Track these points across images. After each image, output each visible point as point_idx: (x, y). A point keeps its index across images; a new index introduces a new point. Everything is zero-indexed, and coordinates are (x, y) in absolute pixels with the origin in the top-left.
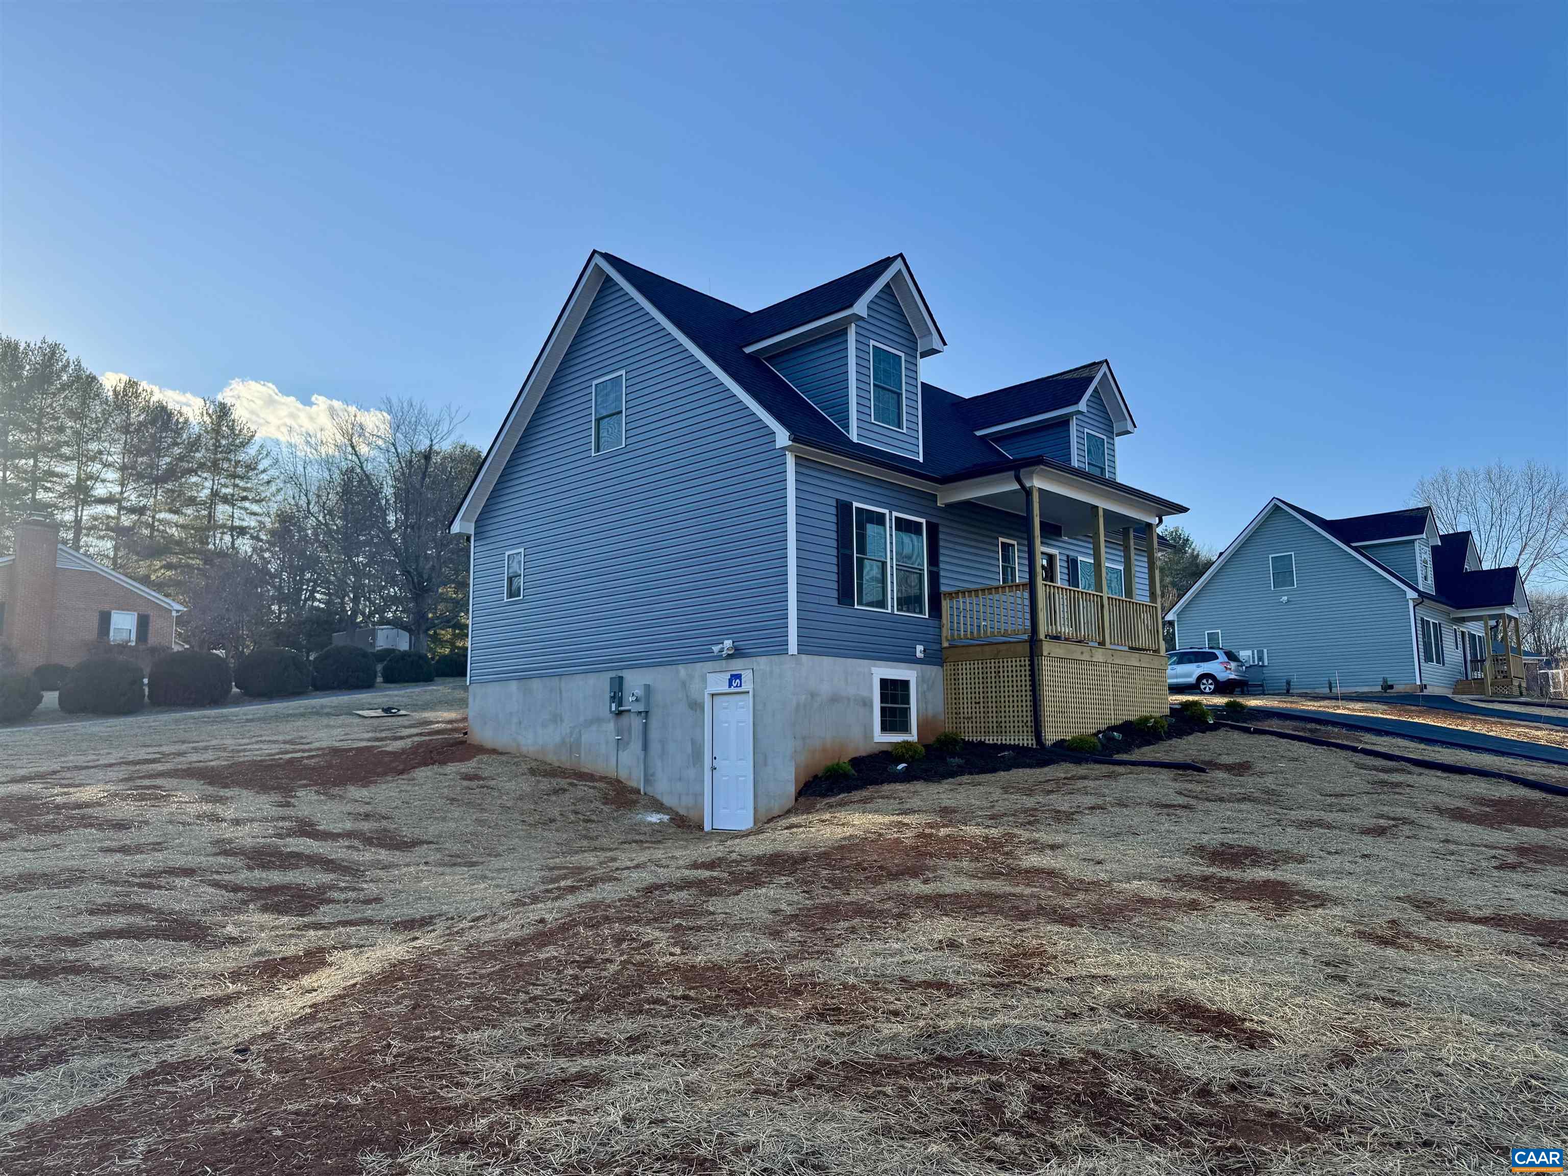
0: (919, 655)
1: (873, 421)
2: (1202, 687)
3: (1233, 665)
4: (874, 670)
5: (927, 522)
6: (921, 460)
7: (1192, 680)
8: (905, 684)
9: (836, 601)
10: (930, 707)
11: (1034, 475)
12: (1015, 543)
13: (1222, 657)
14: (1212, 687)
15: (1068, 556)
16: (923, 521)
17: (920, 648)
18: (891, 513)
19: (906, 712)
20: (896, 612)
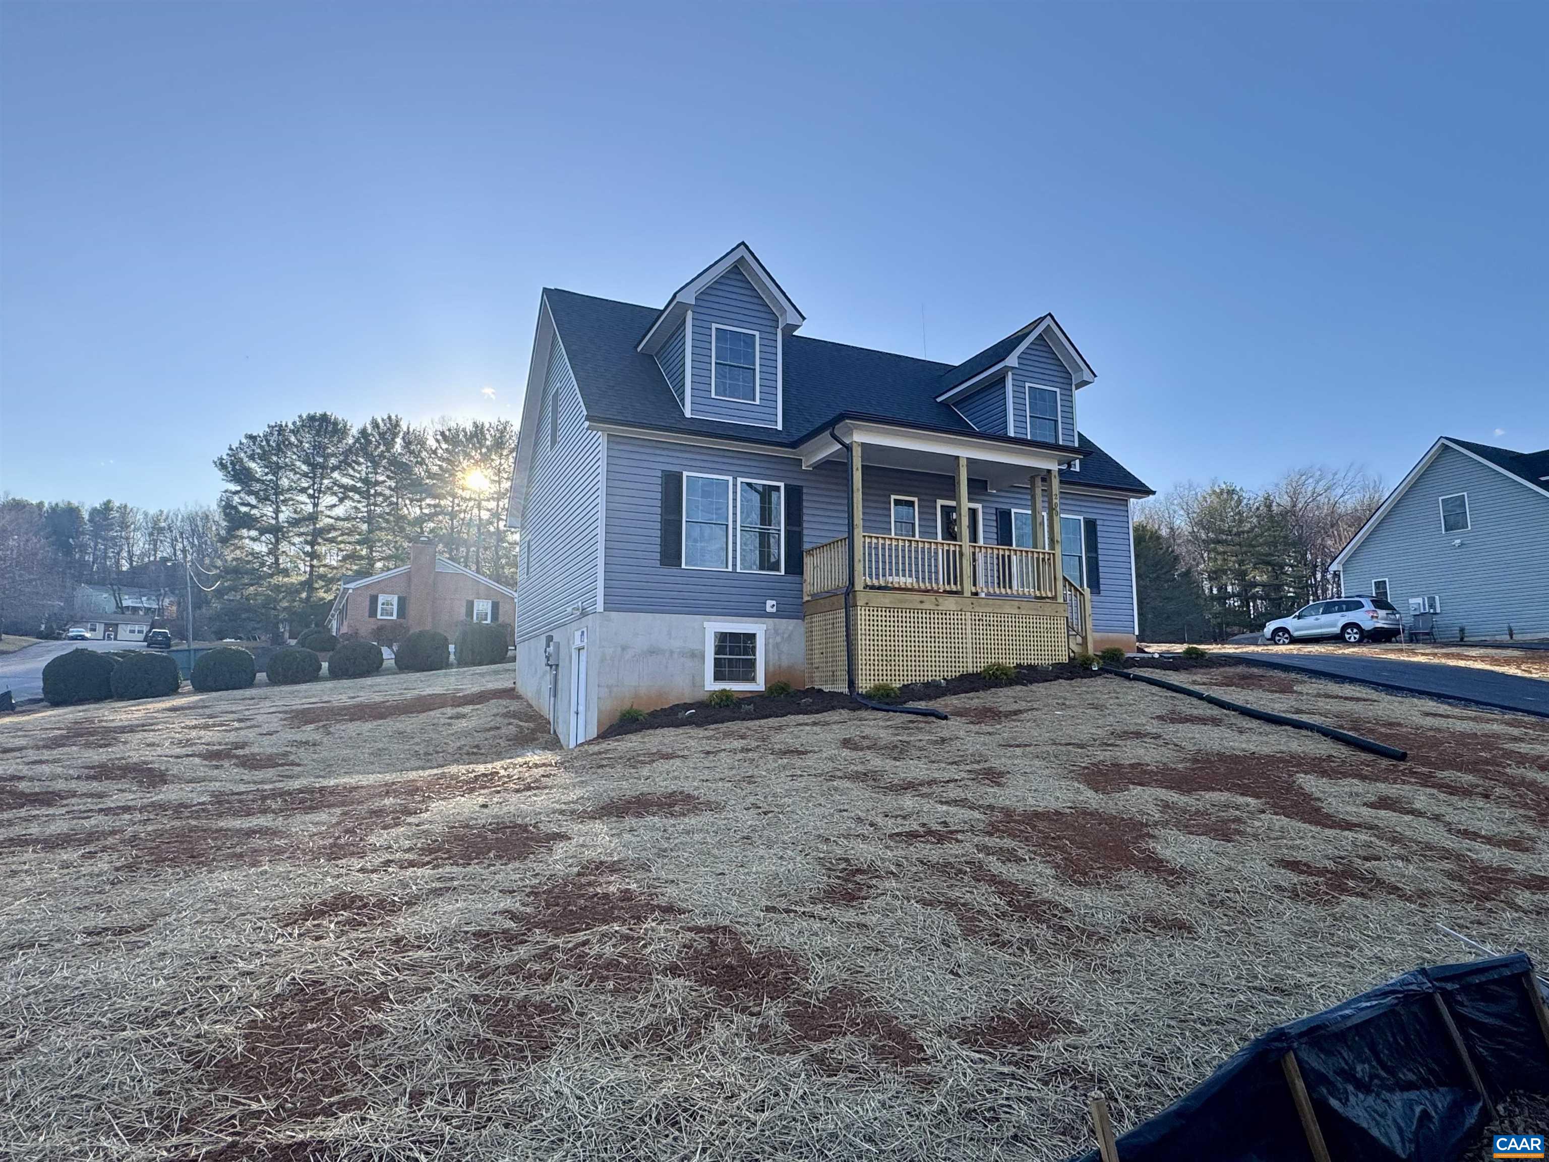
0: (769, 609)
1: (713, 396)
2: (1347, 636)
3: (1382, 613)
4: (706, 624)
5: (785, 485)
6: (780, 427)
7: (1337, 630)
8: (752, 637)
9: (658, 562)
10: (784, 657)
11: (854, 431)
12: (916, 499)
13: (1368, 605)
14: (1357, 636)
15: (996, 509)
16: (782, 485)
17: (770, 603)
18: (735, 479)
19: (752, 664)
20: (738, 570)
